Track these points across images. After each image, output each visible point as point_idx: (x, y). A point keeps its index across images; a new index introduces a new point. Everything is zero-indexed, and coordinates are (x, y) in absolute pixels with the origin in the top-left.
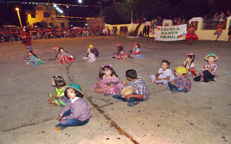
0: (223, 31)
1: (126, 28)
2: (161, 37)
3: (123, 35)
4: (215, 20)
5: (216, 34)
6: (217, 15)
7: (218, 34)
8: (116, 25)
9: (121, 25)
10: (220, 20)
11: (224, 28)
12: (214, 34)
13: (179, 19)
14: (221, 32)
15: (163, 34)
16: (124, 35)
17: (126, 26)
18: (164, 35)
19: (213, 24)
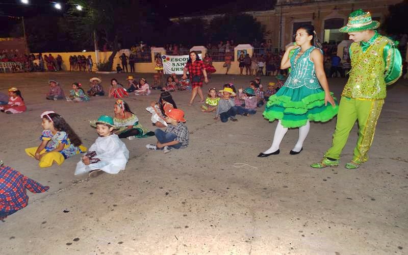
0: (232, 62)
1: (83, 59)
2: (172, 70)
3: (78, 70)
4: (221, 50)
5: (226, 66)
6: (223, 45)
7: (227, 66)
8: (60, 54)
9: (73, 54)
10: (226, 51)
11: (233, 59)
12: (224, 67)
13: (176, 48)
14: (230, 64)
15: (175, 65)
16: (81, 70)
17: (83, 56)
18: (175, 67)
19: (220, 55)
